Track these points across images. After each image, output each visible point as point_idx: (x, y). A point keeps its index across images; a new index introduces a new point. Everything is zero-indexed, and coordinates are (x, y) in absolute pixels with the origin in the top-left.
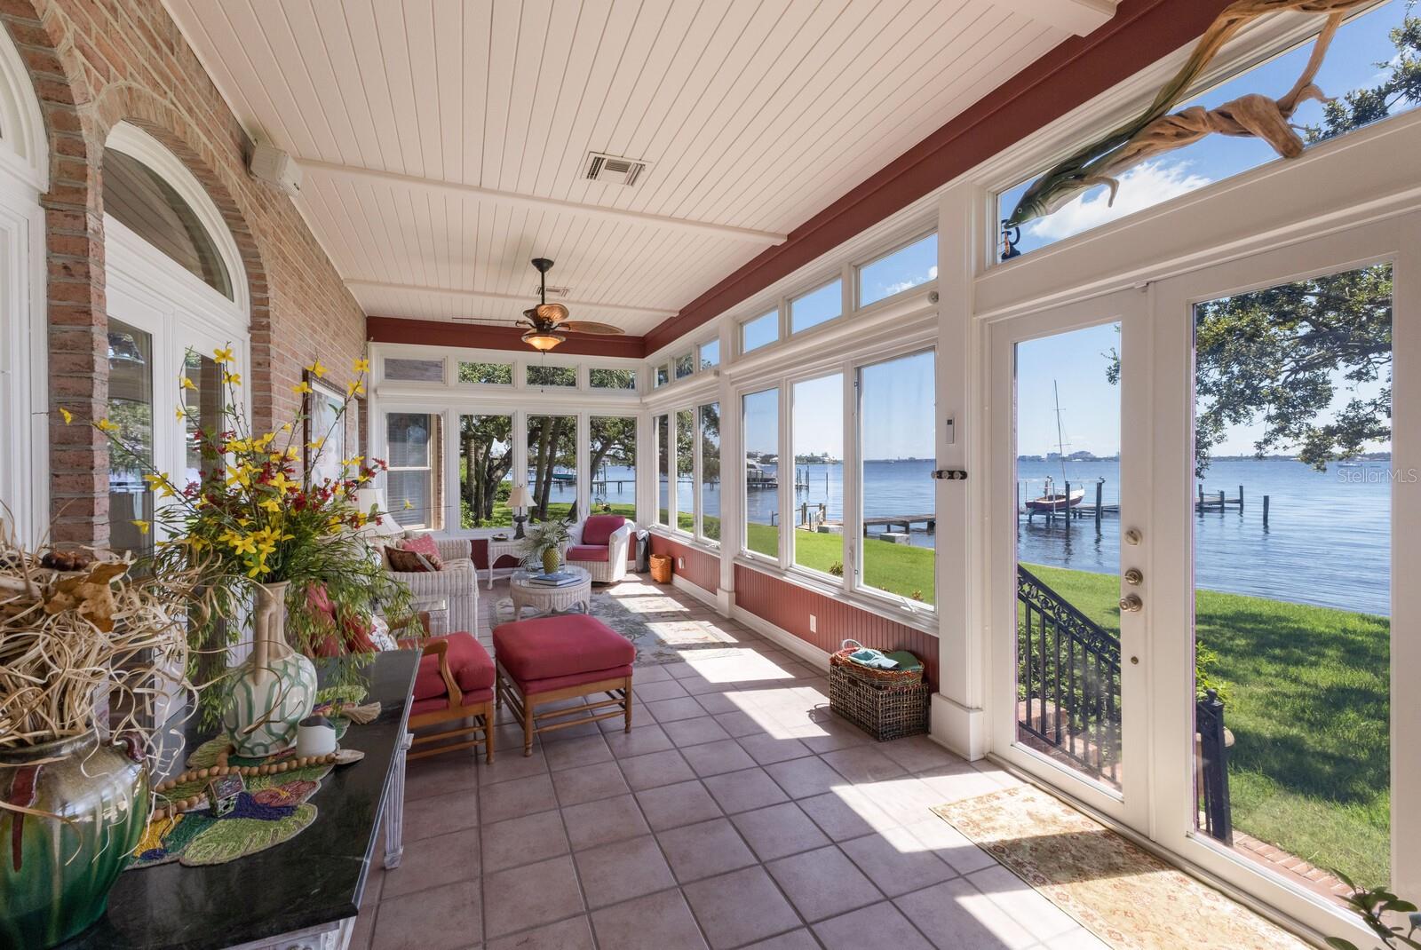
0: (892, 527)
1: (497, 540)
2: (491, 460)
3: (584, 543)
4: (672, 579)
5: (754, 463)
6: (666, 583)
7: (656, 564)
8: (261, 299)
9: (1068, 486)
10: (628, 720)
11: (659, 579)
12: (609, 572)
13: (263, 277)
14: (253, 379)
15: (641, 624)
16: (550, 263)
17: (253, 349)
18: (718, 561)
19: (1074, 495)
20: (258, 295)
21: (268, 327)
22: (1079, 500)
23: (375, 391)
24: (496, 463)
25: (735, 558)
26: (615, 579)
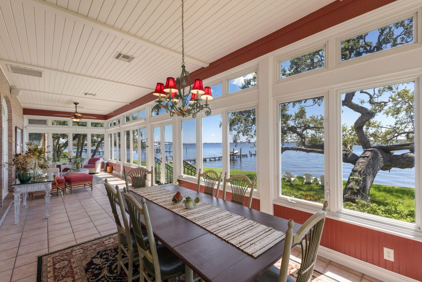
0: (191, 161)
1: (63, 164)
2: (59, 145)
3: (89, 164)
4: (112, 171)
5: (157, 145)
6: (111, 172)
7: (108, 168)
8: (10, 115)
9: (234, 150)
10: (92, 188)
11: (109, 172)
12: (95, 170)
13: (11, 111)
14: (8, 130)
15: (101, 179)
16: (78, 103)
17: (8, 124)
18: (120, 165)
19: (235, 152)
20: (10, 114)
21: (12, 120)
22: (237, 153)
23: (26, 127)
24: (61, 145)
25: (124, 165)
26: (97, 172)
